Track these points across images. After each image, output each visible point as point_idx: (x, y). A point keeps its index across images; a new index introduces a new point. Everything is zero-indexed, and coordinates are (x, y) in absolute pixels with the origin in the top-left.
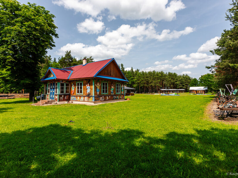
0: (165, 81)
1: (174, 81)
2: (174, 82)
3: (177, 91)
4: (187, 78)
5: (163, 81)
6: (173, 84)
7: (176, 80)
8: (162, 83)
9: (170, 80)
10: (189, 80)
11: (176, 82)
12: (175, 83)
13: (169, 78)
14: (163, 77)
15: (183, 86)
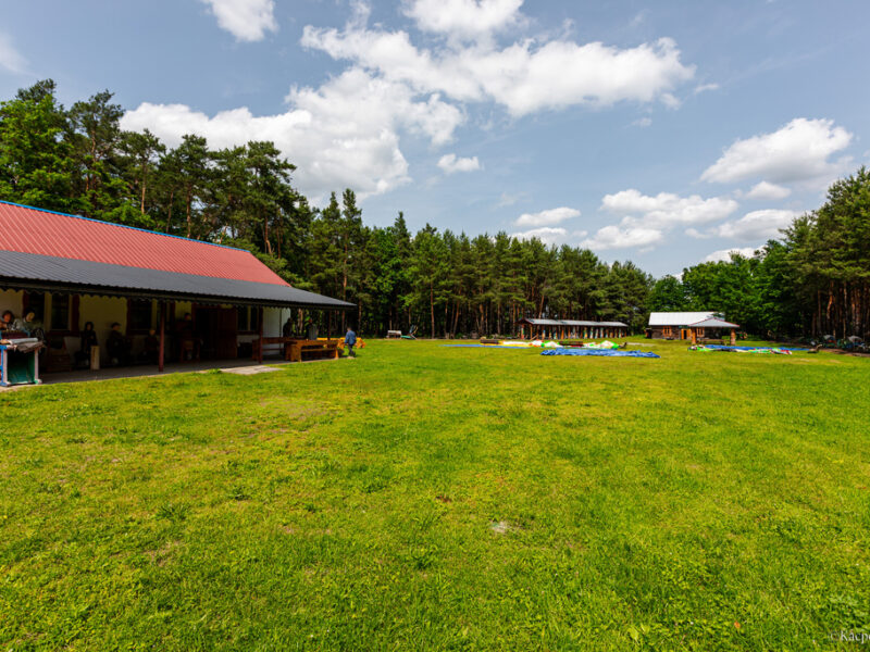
0: (550, 281)
1: (586, 285)
2: (587, 291)
3: (596, 328)
4: (631, 277)
5: (541, 280)
6: (581, 296)
7: (593, 281)
8: (537, 291)
9: (570, 282)
10: (640, 286)
11: (594, 288)
12: (591, 294)
13: (566, 271)
14: (542, 265)
15: (619, 307)
